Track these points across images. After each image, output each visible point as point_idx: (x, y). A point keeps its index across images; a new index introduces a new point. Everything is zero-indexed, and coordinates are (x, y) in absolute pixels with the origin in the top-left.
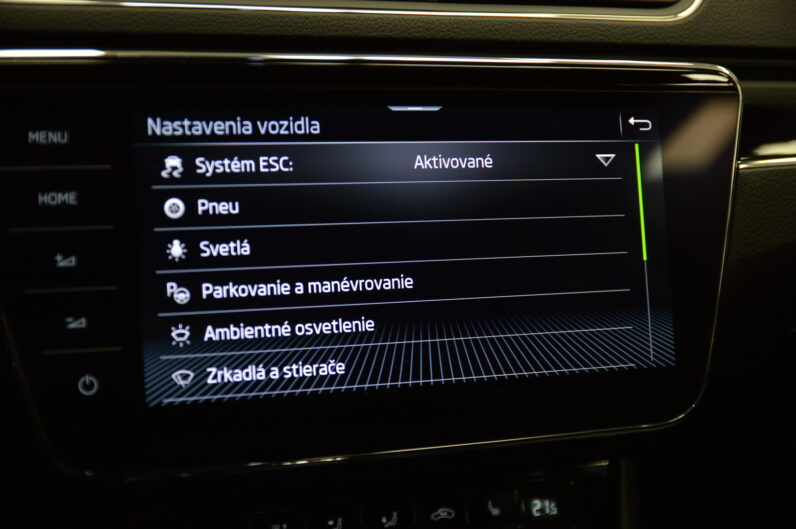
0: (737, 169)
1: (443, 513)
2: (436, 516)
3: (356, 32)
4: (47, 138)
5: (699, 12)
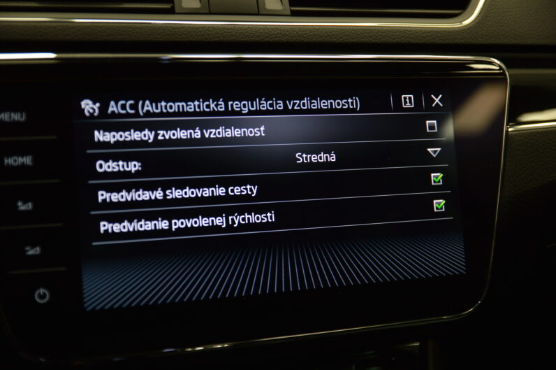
0: (507, 131)
3: (233, 38)
4: (10, 117)
5: (477, 20)
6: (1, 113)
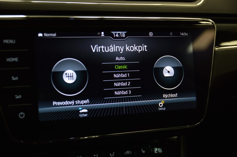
0: (215, 50)
1: (128, 152)
2: (126, 153)
3: (101, 10)
4: (9, 41)
5: (203, 3)
6: (5, 40)
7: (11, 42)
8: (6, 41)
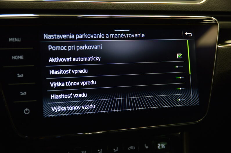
0: (218, 47)
2: (129, 149)
4: (15, 40)
5: (206, 1)
6: (11, 38)
7: (17, 41)
8: (12, 40)
